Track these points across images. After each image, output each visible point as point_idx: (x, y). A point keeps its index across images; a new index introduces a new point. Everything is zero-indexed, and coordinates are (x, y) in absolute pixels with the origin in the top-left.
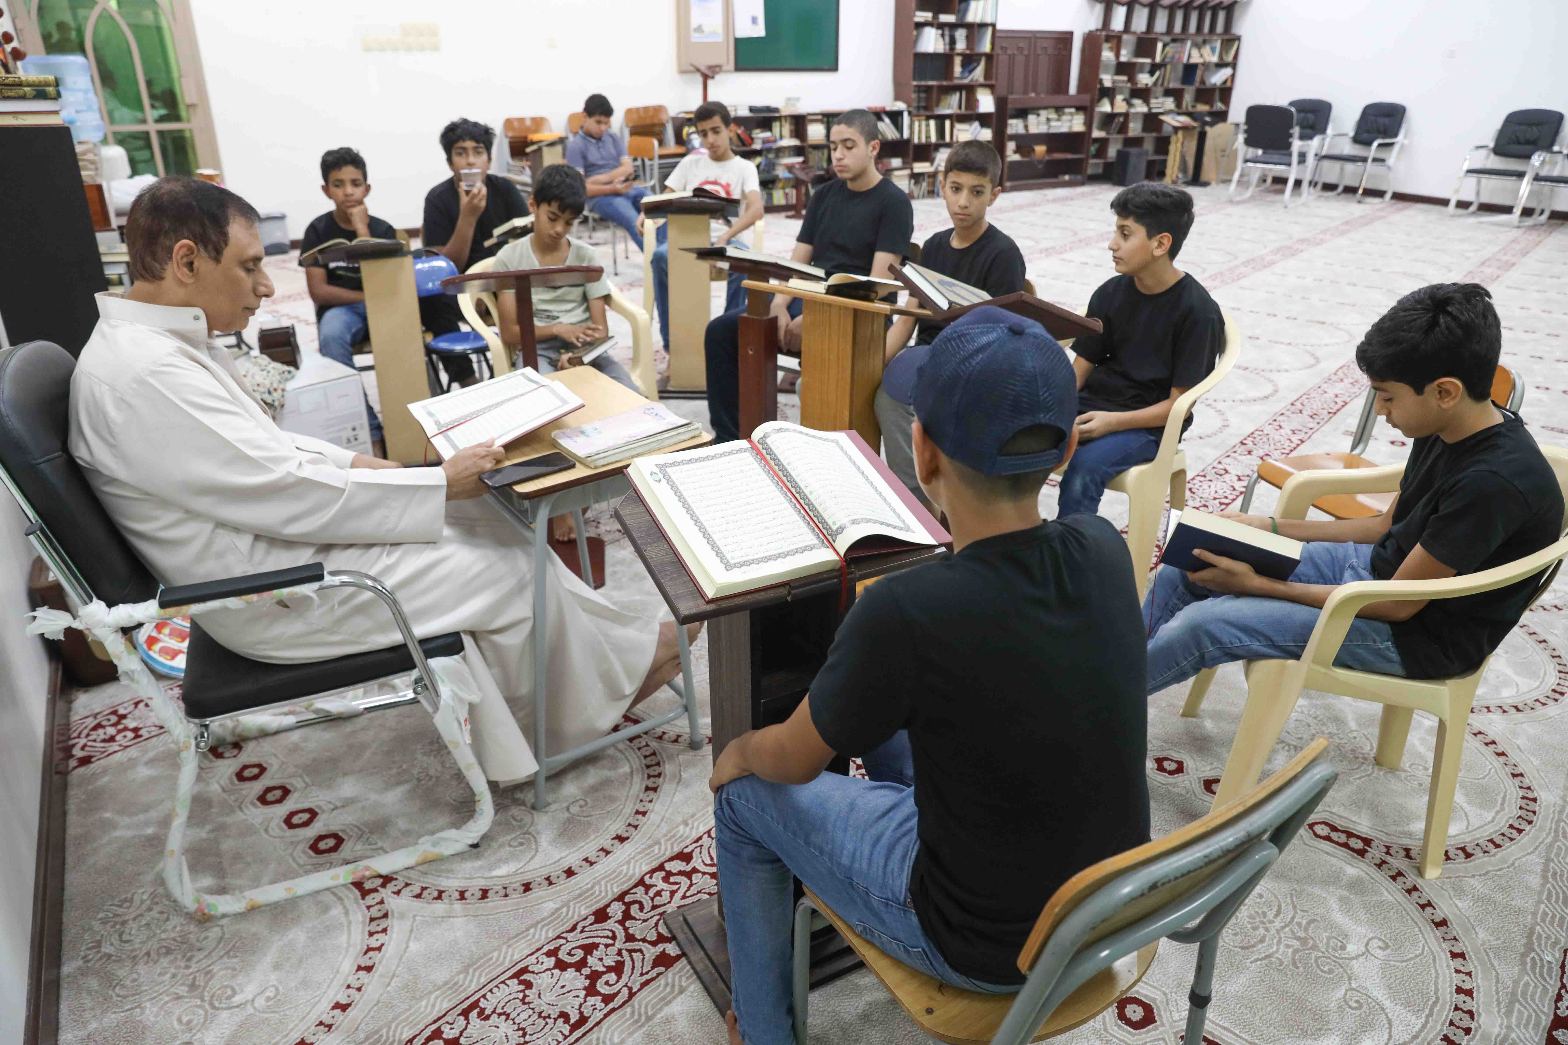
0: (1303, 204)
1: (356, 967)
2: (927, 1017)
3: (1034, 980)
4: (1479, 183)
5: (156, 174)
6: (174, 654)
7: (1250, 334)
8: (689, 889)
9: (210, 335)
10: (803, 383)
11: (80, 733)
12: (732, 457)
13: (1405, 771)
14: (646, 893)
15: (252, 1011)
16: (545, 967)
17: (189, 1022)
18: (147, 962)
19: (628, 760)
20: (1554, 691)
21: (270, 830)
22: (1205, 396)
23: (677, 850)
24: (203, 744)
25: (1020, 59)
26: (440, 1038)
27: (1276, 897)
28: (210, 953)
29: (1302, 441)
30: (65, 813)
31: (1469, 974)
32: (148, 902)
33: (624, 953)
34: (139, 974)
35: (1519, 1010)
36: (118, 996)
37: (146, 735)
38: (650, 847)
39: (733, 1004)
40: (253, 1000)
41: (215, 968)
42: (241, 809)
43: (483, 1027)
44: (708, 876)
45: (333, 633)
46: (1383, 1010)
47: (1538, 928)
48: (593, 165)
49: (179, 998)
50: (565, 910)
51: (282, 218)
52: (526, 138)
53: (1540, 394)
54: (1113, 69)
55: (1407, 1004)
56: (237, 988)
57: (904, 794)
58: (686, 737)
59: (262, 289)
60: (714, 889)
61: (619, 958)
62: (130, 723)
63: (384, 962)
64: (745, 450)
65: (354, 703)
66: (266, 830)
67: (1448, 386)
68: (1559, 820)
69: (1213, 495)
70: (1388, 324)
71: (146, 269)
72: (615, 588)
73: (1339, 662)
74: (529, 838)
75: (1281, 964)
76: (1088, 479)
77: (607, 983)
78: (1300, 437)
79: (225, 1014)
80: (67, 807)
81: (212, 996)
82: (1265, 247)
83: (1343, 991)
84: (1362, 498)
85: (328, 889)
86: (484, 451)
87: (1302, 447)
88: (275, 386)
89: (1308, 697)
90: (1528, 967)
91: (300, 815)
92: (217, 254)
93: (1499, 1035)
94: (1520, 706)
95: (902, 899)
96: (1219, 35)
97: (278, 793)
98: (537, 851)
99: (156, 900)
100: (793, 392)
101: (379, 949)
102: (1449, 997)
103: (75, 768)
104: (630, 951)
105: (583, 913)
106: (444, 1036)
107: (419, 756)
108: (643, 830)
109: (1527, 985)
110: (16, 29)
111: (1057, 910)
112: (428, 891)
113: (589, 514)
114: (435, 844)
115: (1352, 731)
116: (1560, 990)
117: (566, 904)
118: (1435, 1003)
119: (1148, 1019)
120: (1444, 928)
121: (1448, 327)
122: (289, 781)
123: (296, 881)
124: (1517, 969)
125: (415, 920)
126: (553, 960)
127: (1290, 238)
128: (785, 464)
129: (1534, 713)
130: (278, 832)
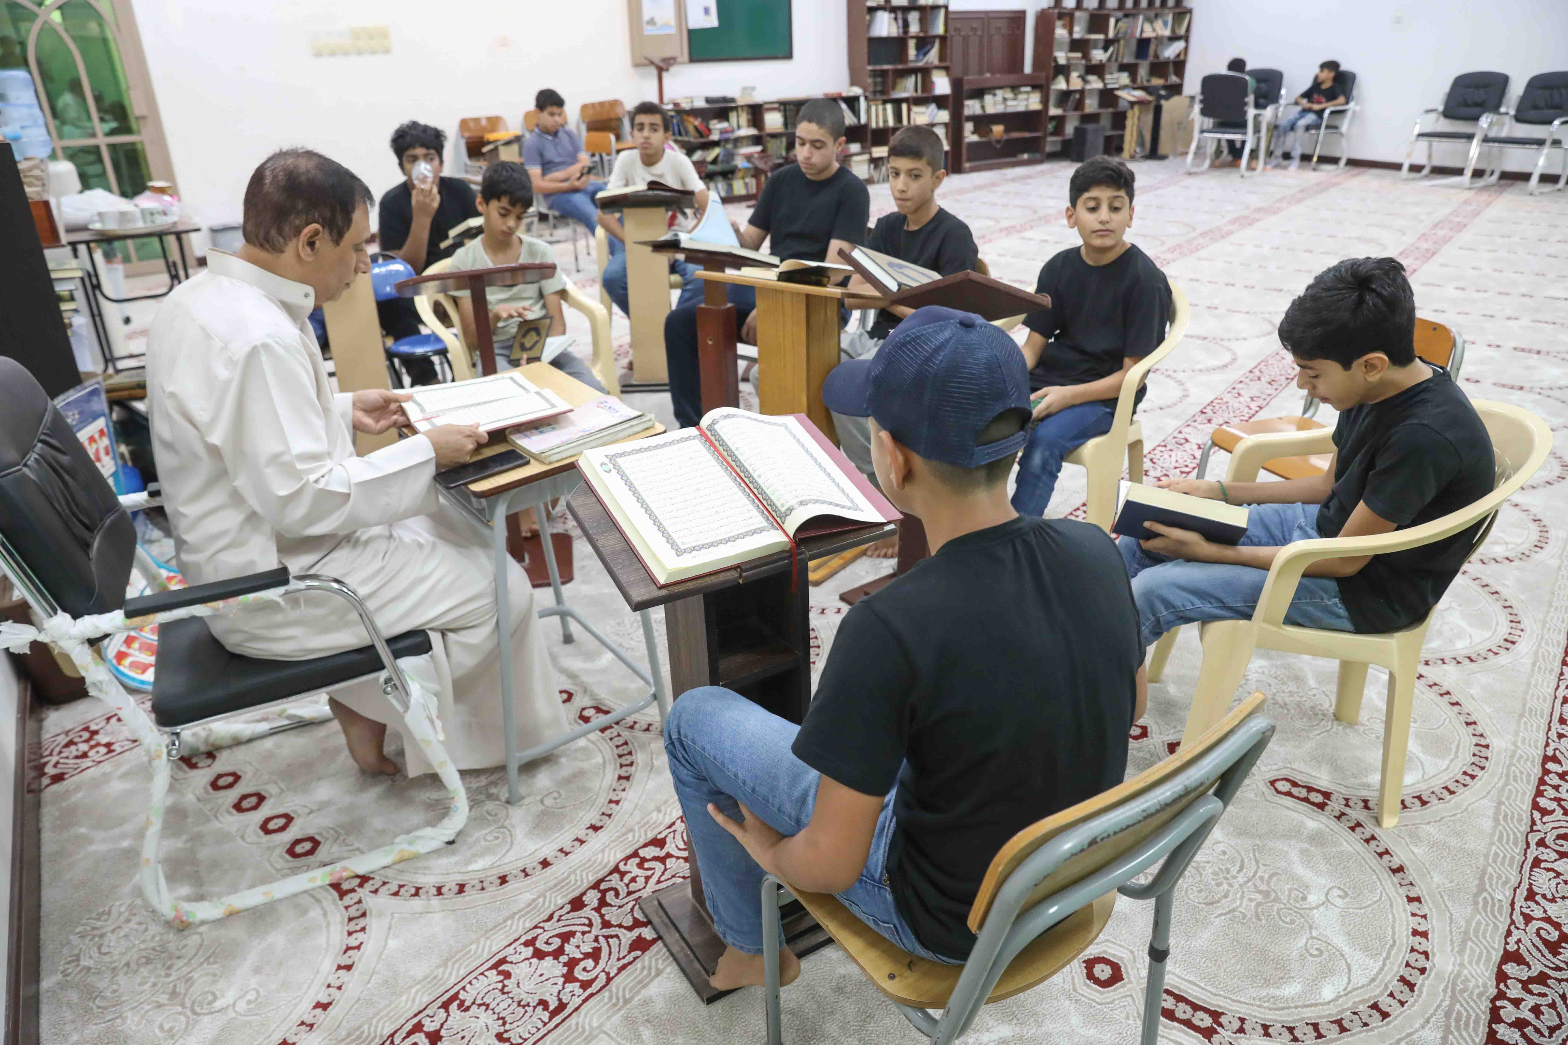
0: (1260, 174)
1: (335, 967)
2: (889, 982)
4: (1430, 146)
6: (144, 668)
7: (1209, 304)
8: (663, 874)
11: (52, 751)
12: (681, 445)
13: (1362, 725)
14: (622, 880)
15: (234, 1015)
16: (523, 957)
17: (171, 1029)
18: (126, 974)
19: (600, 750)
20: (1506, 640)
21: (246, 837)
22: (1159, 367)
23: (650, 836)
24: (174, 753)
25: (974, 40)
26: (421, 1031)
27: (1239, 854)
28: (190, 960)
29: (1261, 408)
30: (39, 831)
31: (1424, 917)
32: (126, 914)
33: (601, 939)
34: (119, 985)
35: (1471, 948)
36: (99, 1007)
37: (119, 750)
38: (624, 834)
40: (234, 1004)
41: (195, 975)
42: (216, 817)
43: (463, 1018)
44: (681, 861)
46: (1342, 956)
47: (1490, 868)
48: (551, 163)
49: (160, 1006)
50: (541, 900)
52: (482, 138)
54: (1067, 47)
55: (1366, 949)
56: (218, 993)
60: (687, 873)
61: (596, 945)
62: (103, 738)
63: (364, 960)
64: (694, 437)
66: (242, 837)
67: (1373, 361)
68: (1510, 765)
69: (1174, 464)
72: (584, 582)
73: (1290, 621)
74: (504, 831)
75: (1244, 917)
76: (1047, 453)
77: (584, 969)
78: (1259, 404)
79: (206, 1019)
80: (41, 825)
81: (193, 1003)
82: (1223, 217)
83: (1304, 940)
84: (1311, 460)
85: (305, 892)
87: (1261, 413)
89: (1265, 657)
90: (1480, 906)
91: (276, 821)
93: (1452, 972)
94: (1474, 657)
95: (877, 876)
96: (1170, 8)
97: (253, 800)
98: (512, 844)
99: (134, 911)
100: (752, 380)
101: (358, 948)
102: (1405, 939)
103: (47, 786)
104: (607, 937)
105: (559, 902)
106: (425, 1029)
108: (616, 818)
109: (1479, 923)
112: (406, 888)
114: (410, 843)
115: (1311, 689)
116: (1509, 926)
117: (543, 895)
118: (1392, 946)
119: (1116, 977)
120: (1400, 875)
121: (1374, 304)
122: (264, 787)
123: (274, 885)
124: (1469, 909)
125: (393, 918)
126: (530, 950)
127: (1248, 207)
128: (733, 449)
129: (1487, 663)
130: (254, 839)
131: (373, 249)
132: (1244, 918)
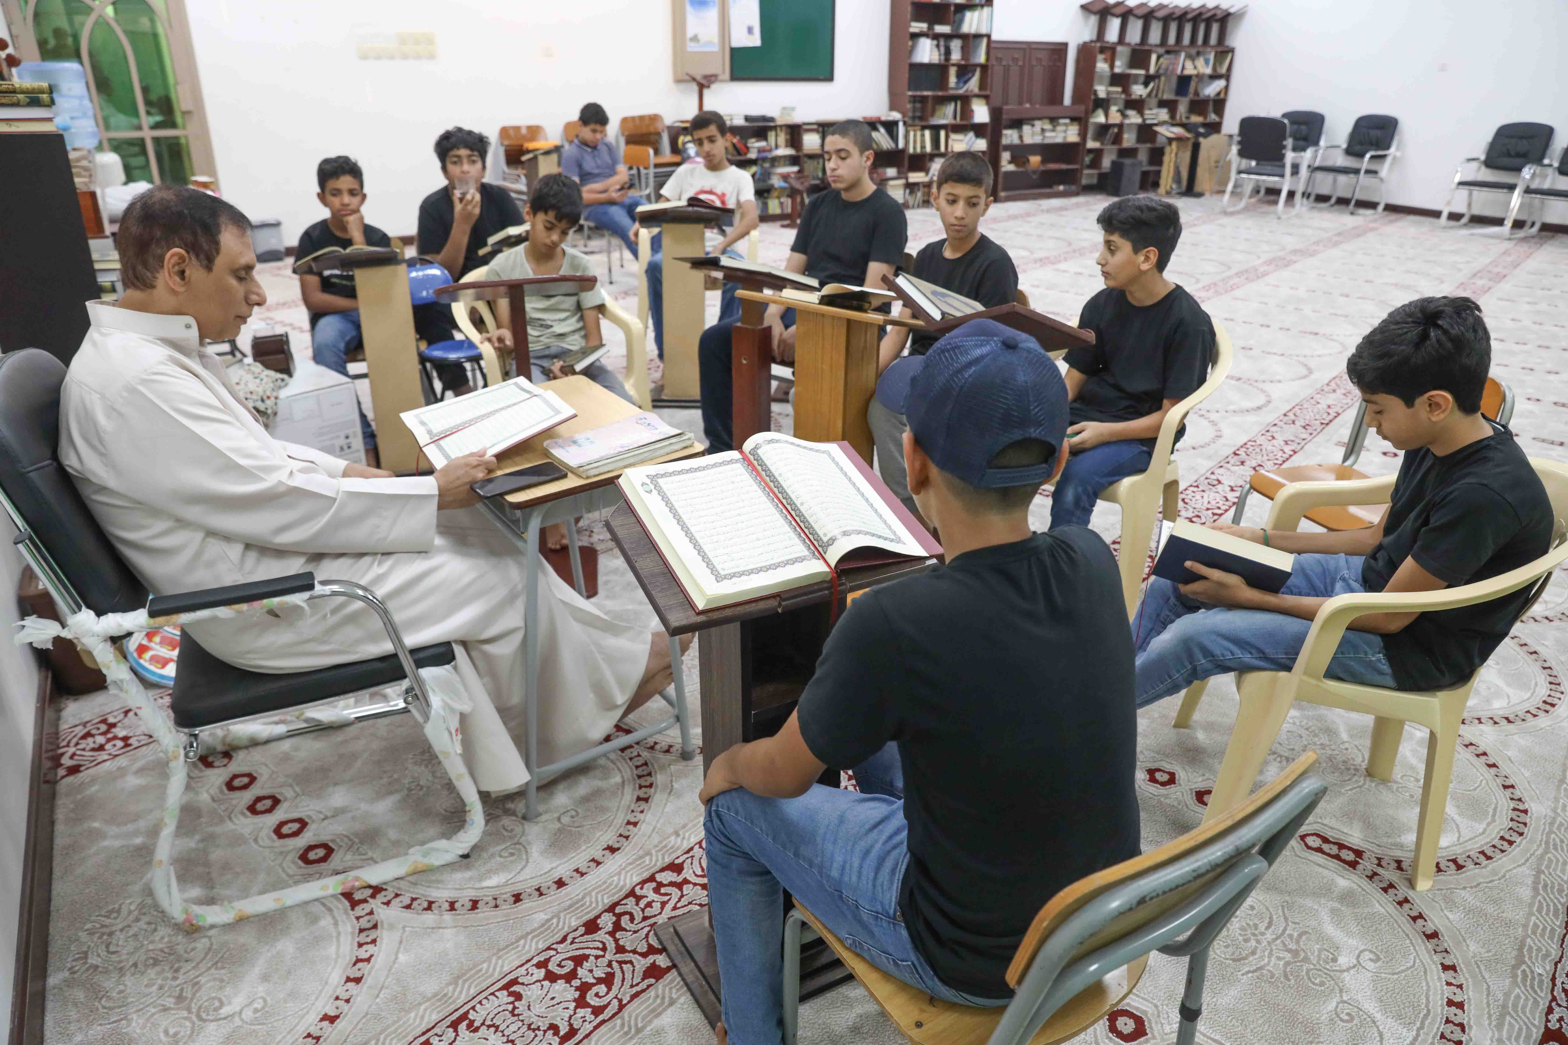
0: (1297, 216)
1: (344, 979)
2: (918, 1030)
3: (1022, 995)
4: (1470, 195)
5: (151, 181)
6: (164, 663)
7: (1243, 345)
8: (679, 900)
9: (202, 343)
10: (796, 394)
11: (69, 742)
12: (723, 468)
13: (1396, 782)
14: (637, 904)
15: (240, 1023)
16: (534, 978)
17: (176, 1034)
18: (133, 975)
19: (619, 769)
20: (1545, 702)
21: (260, 841)
22: (1199, 406)
23: (668, 860)
24: (192, 754)
25: (1015, 70)
27: (1267, 909)
28: (198, 964)
29: (1295, 452)
30: (52, 823)
31: (1460, 986)
32: (136, 913)
33: (615, 964)
34: (125, 986)
35: (1510, 1023)
36: (104, 1007)
37: (136, 744)
38: (641, 857)
39: (723, 1017)
40: (240, 1012)
41: (203, 980)
42: (230, 819)
43: (472, 1039)
44: (699, 887)
45: (325, 643)
46: (1374, 1022)
47: (1529, 940)
48: (590, 174)
49: (166, 1009)
50: (555, 921)
51: (277, 225)
52: (522, 146)
53: (1531, 406)
54: (1107, 80)
55: (1399, 1017)
56: (224, 999)
57: (895, 806)
58: (678, 747)
59: (254, 298)
60: (705, 900)
61: (609, 970)
62: (120, 732)
63: (373, 973)
64: (737, 461)
65: (345, 712)
66: (256, 840)
67: (1438, 400)
68: (1551, 832)
69: (1206, 505)
70: (1378, 337)
71: (137, 278)
72: (608, 597)
73: (1331, 674)
74: (519, 848)
76: (1080, 489)
77: (597, 995)
78: (1293, 448)
79: (212, 1026)
80: (55, 816)
81: (199, 1008)
82: (1259, 257)
83: (1334, 1004)
84: (1354, 510)
85: (317, 900)
86: (477, 461)
87: (1295, 457)
88: (268, 393)
89: (1300, 708)
90: (1519, 979)
91: (290, 825)
92: (208, 262)
94: (1511, 718)
95: (891, 912)
96: (1213, 47)
97: (268, 803)
98: (527, 862)
99: (144, 911)
100: (787, 401)
101: (368, 960)
102: (1440, 1009)
103: (63, 777)
104: (620, 963)
105: (573, 924)
107: (410, 766)
108: (634, 840)
109: (1518, 997)
110: (11, 36)
111: (1045, 924)
112: (418, 902)
113: (581, 524)
114: (425, 855)
115: (1344, 743)
116: (1551, 1002)
117: (557, 915)
118: (1426, 1016)
119: (1140, 1030)
120: (1435, 941)
121: (1438, 341)
122: (279, 790)
123: (285, 891)
124: (1507, 981)
125: (404, 931)
126: (542, 972)
127: (1284, 249)
128: (776, 474)
129: (1524, 725)
130: (267, 842)
131: (411, 252)
132: (1272, 977)
